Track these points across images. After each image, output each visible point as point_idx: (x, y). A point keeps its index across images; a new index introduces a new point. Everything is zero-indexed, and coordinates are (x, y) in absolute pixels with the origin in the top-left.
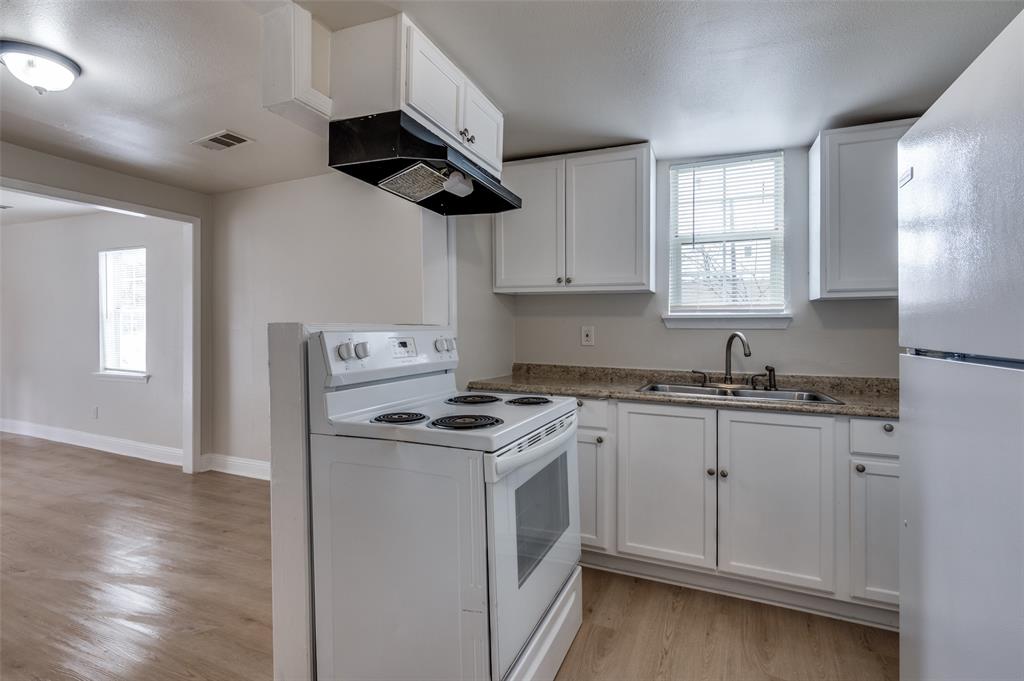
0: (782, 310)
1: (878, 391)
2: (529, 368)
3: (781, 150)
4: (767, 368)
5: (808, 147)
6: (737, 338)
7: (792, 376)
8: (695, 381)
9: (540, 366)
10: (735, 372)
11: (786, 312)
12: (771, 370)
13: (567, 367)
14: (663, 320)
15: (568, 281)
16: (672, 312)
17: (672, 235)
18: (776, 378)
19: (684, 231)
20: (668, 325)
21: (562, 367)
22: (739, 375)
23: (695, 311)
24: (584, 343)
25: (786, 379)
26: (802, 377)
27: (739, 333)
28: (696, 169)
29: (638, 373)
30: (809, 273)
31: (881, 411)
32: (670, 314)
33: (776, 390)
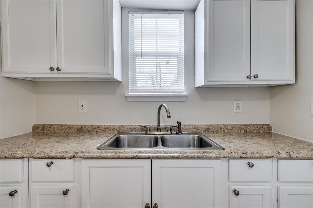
0: (183, 92)
1: (224, 131)
2: (44, 127)
3: (182, 11)
4: (177, 122)
5: (194, 10)
6: (163, 107)
7: (188, 125)
8: (142, 130)
9: (52, 125)
10: (162, 124)
11: (185, 93)
12: (179, 123)
13: (70, 126)
14: (126, 97)
15: (59, 70)
16: (130, 92)
17: (130, 50)
18: (182, 127)
19: (137, 49)
20: (129, 100)
21: (66, 125)
22: (164, 126)
23: (142, 92)
24: (81, 111)
25: (185, 127)
26: (192, 125)
27: (163, 104)
28: (143, 15)
29: (112, 127)
30: (195, 74)
31: (247, 153)
32: (129, 93)
33: (182, 134)
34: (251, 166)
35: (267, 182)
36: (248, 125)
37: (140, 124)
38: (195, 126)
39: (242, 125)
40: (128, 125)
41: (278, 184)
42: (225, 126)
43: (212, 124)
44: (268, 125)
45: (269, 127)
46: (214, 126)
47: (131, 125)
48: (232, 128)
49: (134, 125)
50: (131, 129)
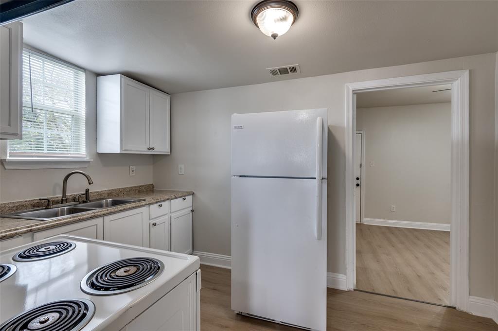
0: (84, 158)
3: (84, 69)
4: (85, 190)
11: (87, 158)
14: (3, 163)
16: (10, 156)
20: (8, 167)
27: (80, 171)
30: (97, 139)
31: (158, 199)
32: (8, 158)
33: (90, 201)
34: (160, 206)
35: (166, 214)
36: (140, 186)
37: (39, 198)
38: (98, 192)
39: (136, 187)
40: (8, 204)
41: (170, 215)
42: (124, 189)
43: (114, 188)
44: (152, 184)
45: (152, 186)
46: (115, 190)
47: (13, 203)
48: (130, 190)
49: (18, 202)
50: (14, 208)
